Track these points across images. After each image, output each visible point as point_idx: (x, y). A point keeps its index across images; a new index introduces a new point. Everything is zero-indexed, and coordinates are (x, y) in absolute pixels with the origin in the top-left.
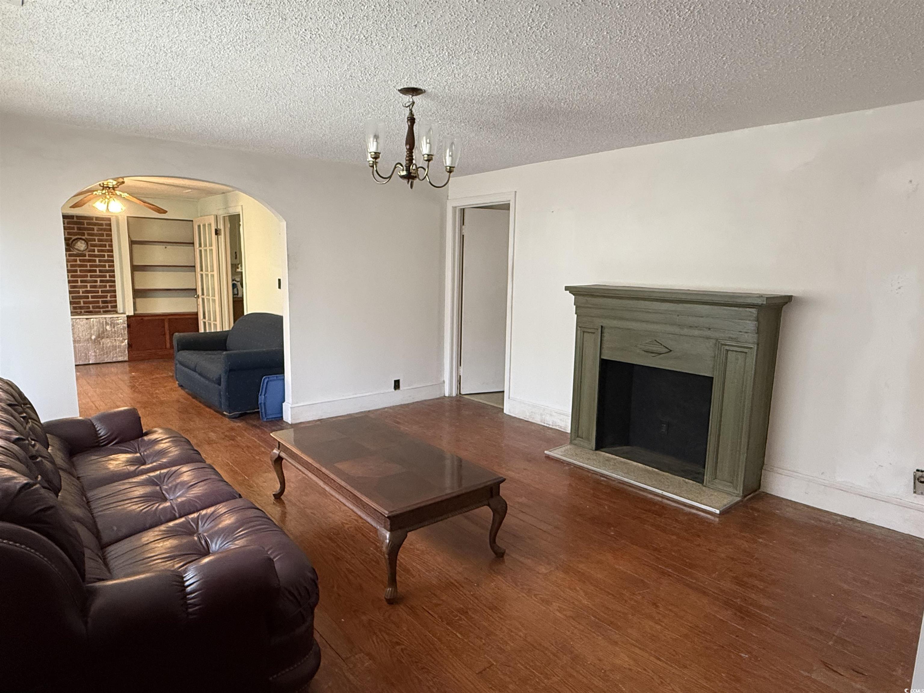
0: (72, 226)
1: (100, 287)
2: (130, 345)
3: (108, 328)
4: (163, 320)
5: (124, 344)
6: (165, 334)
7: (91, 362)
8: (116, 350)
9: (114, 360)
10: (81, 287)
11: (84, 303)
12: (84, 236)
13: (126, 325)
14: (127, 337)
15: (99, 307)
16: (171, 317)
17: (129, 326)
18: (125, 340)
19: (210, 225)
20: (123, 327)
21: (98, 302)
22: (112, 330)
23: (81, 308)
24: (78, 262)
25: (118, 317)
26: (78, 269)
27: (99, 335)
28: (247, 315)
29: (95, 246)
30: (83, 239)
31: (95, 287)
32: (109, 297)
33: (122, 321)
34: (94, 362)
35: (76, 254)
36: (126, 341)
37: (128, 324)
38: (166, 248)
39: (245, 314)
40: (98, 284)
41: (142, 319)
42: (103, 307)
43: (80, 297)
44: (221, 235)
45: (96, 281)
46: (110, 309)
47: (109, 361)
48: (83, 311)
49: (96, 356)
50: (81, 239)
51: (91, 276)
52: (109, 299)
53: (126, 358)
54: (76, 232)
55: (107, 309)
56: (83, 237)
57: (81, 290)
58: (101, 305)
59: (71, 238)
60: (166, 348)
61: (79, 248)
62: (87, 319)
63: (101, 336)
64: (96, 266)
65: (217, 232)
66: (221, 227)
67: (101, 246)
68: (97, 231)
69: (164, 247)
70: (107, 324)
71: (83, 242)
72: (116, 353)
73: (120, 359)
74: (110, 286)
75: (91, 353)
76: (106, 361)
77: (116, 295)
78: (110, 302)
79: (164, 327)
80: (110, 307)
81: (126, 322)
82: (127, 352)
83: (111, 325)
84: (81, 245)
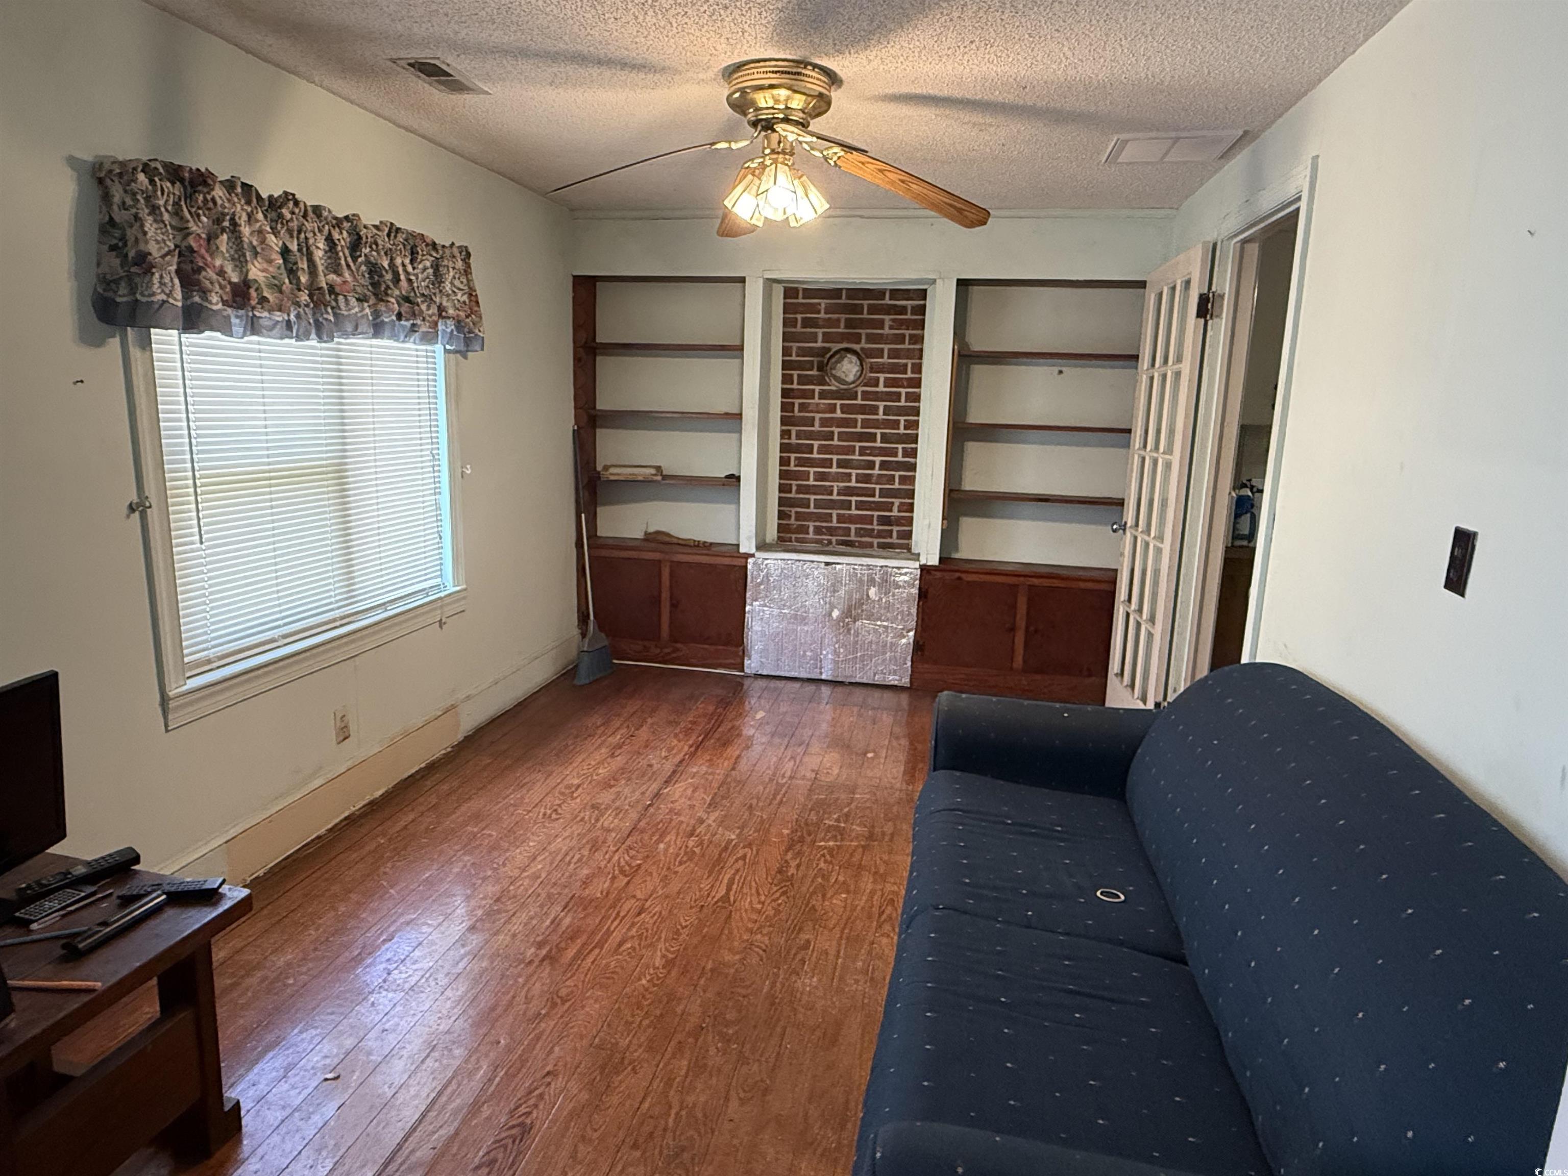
0: (835, 316)
1: (880, 479)
2: (919, 647)
3: (873, 592)
4: (1015, 586)
5: (904, 641)
6: (1012, 629)
7: (824, 677)
8: (884, 653)
9: (878, 679)
10: (838, 478)
11: (841, 518)
12: (859, 342)
13: (915, 591)
14: (914, 623)
15: (870, 533)
16: (1036, 581)
17: (923, 594)
18: (909, 631)
19: (1188, 283)
20: (910, 594)
21: (869, 519)
22: (881, 599)
23: (831, 531)
24: (839, 414)
25: (899, 568)
26: (836, 430)
27: (849, 610)
28: (1253, 666)
29: (880, 369)
30: (854, 352)
31: (867, 479)
32: (895, 508)
33: (906, 578)
34: (830, 678)
35: (837, 392)
36: (912, 634)
37: (920, 589)
38: (1061, 372)
39: (1245, 659)
40: (876, 472)
41: (959, 578)
42: (880, 535)
43: (832, 504)
44: (1219, 316)
45: (871, 465)
46: (894, 540)
47: (865, 681)
48: (834, 539)
49: (836, 662)
50: (848, 350)
51: (863, 451)
52: (895, 513)
53: (906, 681)
54: (842, 334)
55: (888, 540)
56: (856, 347)
57: (836, 486)
58: (876, 527)
59: (829, 349)
60: (1011, 669)
61: (843, 376)
62: (827, 564)
63: (852, 612)
64: (877, 424)
65: (1206, 307)
66: (1225, 285)
67: (893, 369)
68: (891, 328)
69: (1056, 369)
70: (872, 582)
71: (854, 359)
72: (884, 660)
73: (893, 680)
74: (903, 480)
75: (828, 655)
76: (858, 680)
77: (912, 505)
78: (898, 521)
79: (1014, 607)
80: (895, 535)
81: (917, 582)
82: (909, 664)
83: (880, 586)
84: (849, 366)
